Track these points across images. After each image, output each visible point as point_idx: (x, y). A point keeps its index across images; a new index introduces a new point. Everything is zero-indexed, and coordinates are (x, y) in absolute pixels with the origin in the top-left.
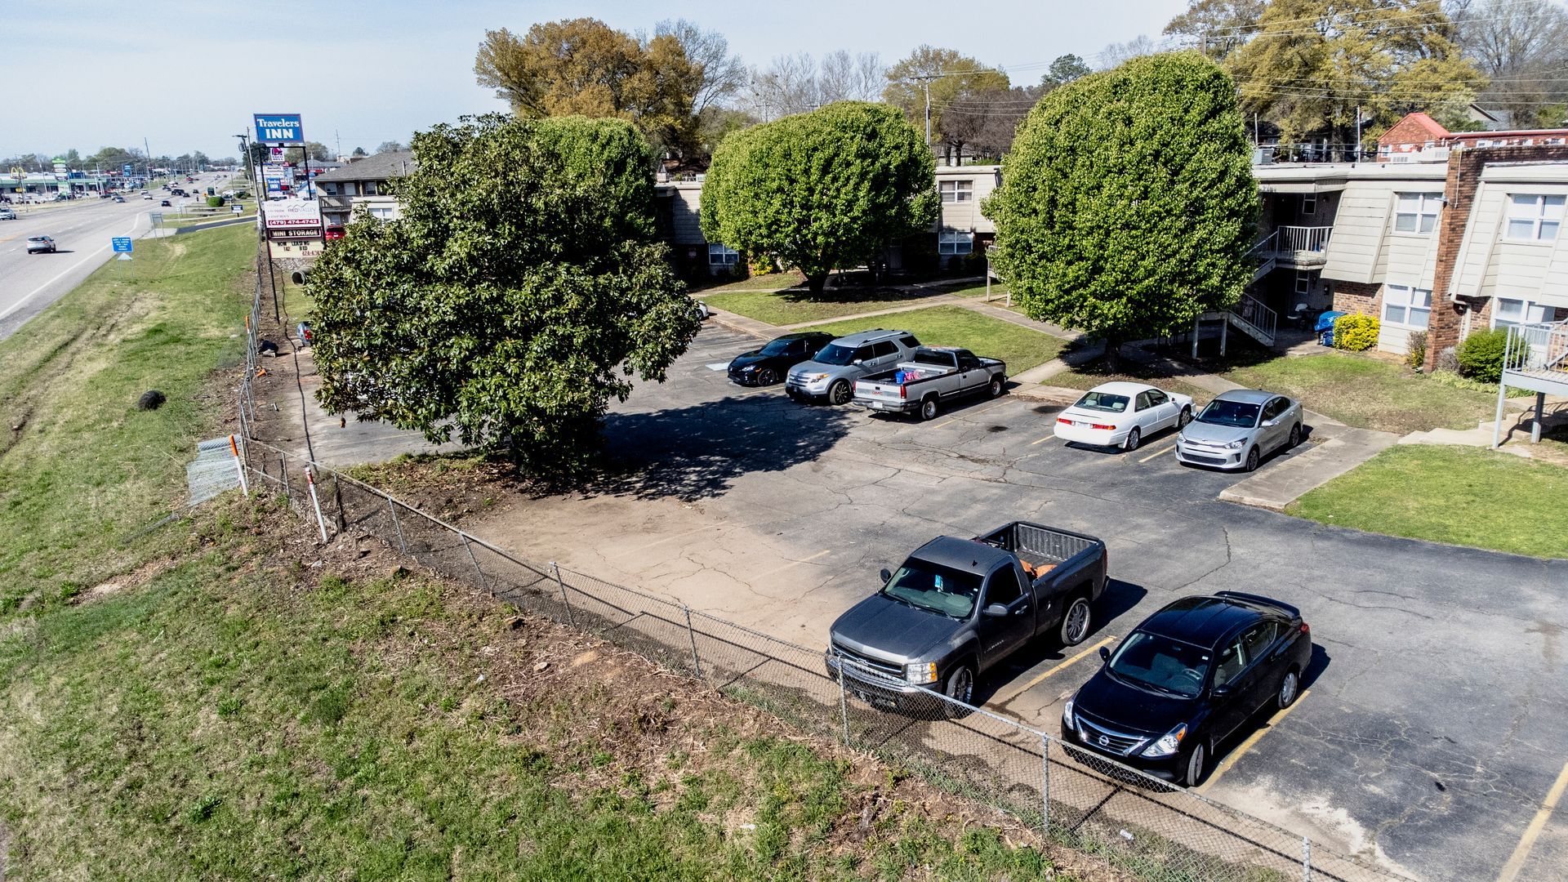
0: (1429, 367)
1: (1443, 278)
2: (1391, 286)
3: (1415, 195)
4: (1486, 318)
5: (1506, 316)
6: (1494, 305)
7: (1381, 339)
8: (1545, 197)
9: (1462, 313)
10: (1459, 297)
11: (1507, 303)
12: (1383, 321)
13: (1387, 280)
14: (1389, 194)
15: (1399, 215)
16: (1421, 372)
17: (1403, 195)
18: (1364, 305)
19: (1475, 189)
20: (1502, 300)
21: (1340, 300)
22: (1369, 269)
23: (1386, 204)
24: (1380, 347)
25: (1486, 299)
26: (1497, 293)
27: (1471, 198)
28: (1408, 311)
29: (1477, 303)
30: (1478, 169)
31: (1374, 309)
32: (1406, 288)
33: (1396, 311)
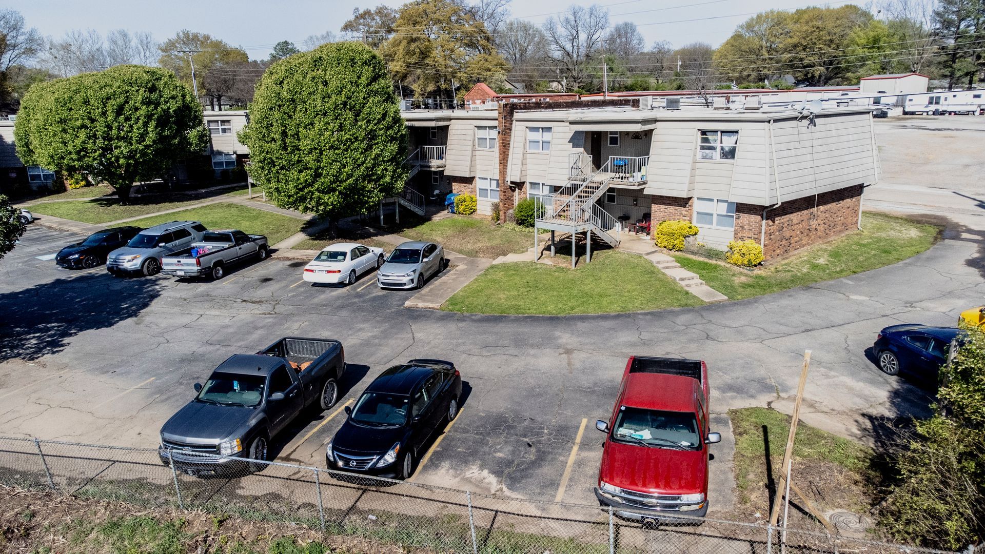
0: (502, 221)
1: (503, 172)
2: (480, 178)
3: (484, 128)
4: (525, 193)
5: (533, 192)
6: (527, 185)
7: (479, 208)
8: (543, 129)
9: (514, 191)
10: (512, 183)
11: (534, 185)
12: (478, 198)
13: (478, 175)
14: (472, 127)
15: (478, 139)
16: (499, 224)
17: (479, 127)
18: (468, 189)
19: (511, 124)
20: (531, 183)
21: (456, 187)
22: (468, 169)
23: (471, 132)
24: (478, 212)
25: (524, 183)
26: (529, 180)
27: (510, 129)
28: (489, 191)
29: (520, 185)
30: (512, 114)
31: (473, 191)
32: (486, 179)
33: (484, 191)
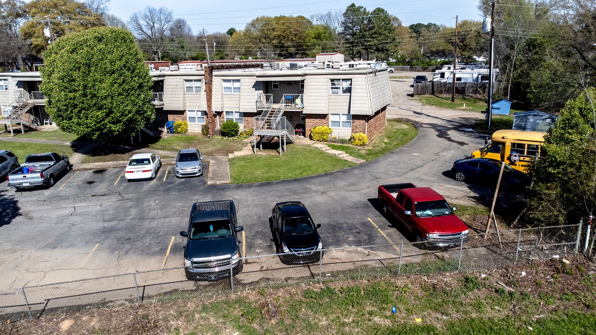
0: (211, 135)
1: (209, 106)
2: (188, 111)
3: (191, 81)
4: (223, 118)
5: (230, 117)
6: (225, 113)
7: (189, 129)
8: (233, 80)
9: (216, 117)
10: (216, 112)
11: (228, 113)
12: (188, 123)
13: (187, 109)
14: (182, 80)
15: (186, 87)
16: (209, 137)
17: (186, 81)
18: (180, 118)
19: (212, 78)
20: (226, 112)
21: (171, 117)
22: (182, 106)
23: (181, 83)
24: (189, 131)
25: (222, 112)
26: (225, 110)
27: (211, 81)
28: (196, 118)
29: (219, 114)
30: (212, 72)
31: (185, 119)
32: (194, 111)
33: (192, 119)
